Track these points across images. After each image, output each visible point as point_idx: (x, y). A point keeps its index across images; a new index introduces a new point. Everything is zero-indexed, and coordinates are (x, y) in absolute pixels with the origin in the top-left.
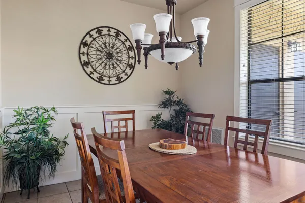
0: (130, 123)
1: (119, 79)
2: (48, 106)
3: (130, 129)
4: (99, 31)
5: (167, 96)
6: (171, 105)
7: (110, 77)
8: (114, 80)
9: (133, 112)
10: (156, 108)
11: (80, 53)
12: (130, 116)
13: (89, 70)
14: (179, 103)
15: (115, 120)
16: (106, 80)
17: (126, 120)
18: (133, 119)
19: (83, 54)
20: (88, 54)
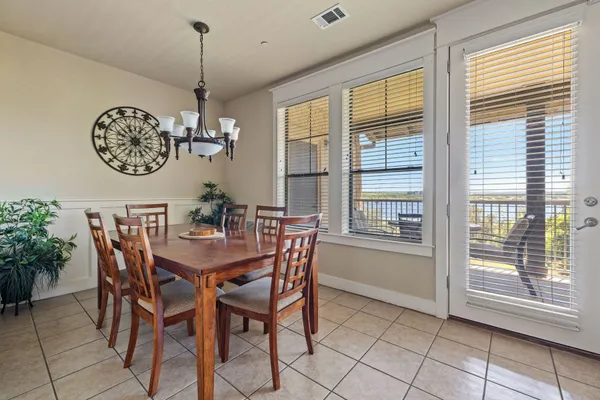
0: (161, 218)
1: (149, 169)
2: (47, 199)
3: (162, 223)
4: (121, 112)
5: (209, 189)
6: (212, 199)
7: (136, 166)
8: (141, 170)
9: (165, 206)
10: (196, 202)
11: (93, 136)
12: (162, 210)
13: (107, 156)
14: (222, 196)
15: (143, 215)
16: (131, 170)
17: (157, 214)
18: (165, 213)
19: (99, 137)
20: (105, 138)
